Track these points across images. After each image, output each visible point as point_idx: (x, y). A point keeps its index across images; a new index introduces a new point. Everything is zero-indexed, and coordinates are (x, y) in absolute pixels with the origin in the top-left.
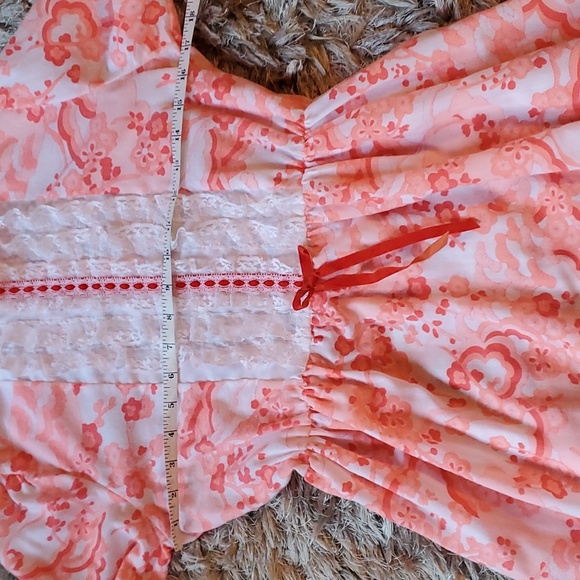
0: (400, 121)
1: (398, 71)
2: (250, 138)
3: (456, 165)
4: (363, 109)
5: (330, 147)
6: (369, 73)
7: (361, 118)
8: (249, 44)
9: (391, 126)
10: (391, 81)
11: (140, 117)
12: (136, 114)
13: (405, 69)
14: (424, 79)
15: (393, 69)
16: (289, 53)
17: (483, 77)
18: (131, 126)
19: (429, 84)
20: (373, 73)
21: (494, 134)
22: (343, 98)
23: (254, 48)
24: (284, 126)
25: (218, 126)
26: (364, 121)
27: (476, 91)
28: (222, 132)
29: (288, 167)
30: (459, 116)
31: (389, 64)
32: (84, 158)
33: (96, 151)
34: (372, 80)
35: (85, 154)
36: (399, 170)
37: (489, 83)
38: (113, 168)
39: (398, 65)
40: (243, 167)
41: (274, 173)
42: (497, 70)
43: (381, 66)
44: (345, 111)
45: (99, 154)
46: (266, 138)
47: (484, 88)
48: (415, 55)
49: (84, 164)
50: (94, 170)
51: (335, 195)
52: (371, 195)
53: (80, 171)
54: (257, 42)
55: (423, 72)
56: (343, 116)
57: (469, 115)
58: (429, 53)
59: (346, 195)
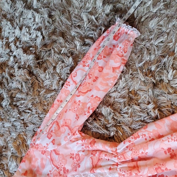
0: (145, 151)
1: (143, 136)
2: (102, 157)
4: (134, 148)
5: (125, 158)
6: (134, 136)
7: (133, 151)
9: (142, 153)
10: (140, 139)
11: (73, 154)
12: (72, 154)
13: (145, 135)
14: (151, 138)
15: (141, 135)
16: (111, 129)
17: (168, 138)
18: (71, 157)
19: (153, 139)
21: (174, 154)
22: (127, 144)
24: (111, 152)
25: (92, 155)
26: (134, 152)
27: (166, 142)
28: (94, 157)
29: (113, 165)
30: (163, 148)
31: (140, 133)
32: (59, 166)
33: (62, 165)
34: (135, 138)
35: (59, 165)
36: (146, 165)
37: (170, 140)
38: (66, 170)
39: (142, 134)
40: (101, 166)
41: (109, 167)
43: (138, 135)
45: (63, 165)
46: (106, 157)
47: (169, 141)
48: (147, 131)
49: (59, 168)
50: (61, 170)
51: (127, 174)
52: (138, 174)
53: (58, 170)
54: (102, 126)
55: (150, 136)
56: (128, 150)
57: (166, 148)
58: (151, 131)
59: (131, 174)
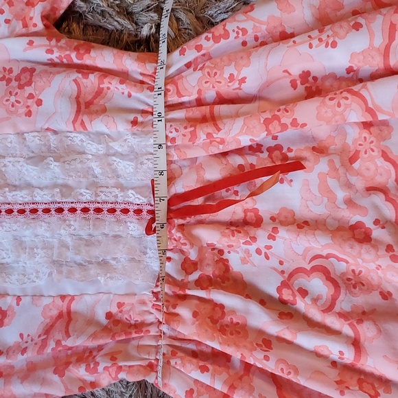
0: (239, 72)
1: (238, 33)
2: (110, 85)
3: (287, 111)
4: (208, 63)
5: (179, 94)
6: (213, 33)
7: (207, 70)
8: (110, 10)
9: (232, 77)
10: (232, 41)
11: (10, 71)
12: (8, 69)
13: (244, 31)
14: (260, 41)
15: (234, 31)
16: (143, 18)
17: (310, 37)
18: (2, 78)
19: (263, 44)
20: (217, 34)
22: (191, 55)
23: (114, 13)
25: (80, 76)
26: (208, 73)
27: (304, 48)
28: (84, 81)
29: (144, 112)
30: (288, 72)
31: (231, 26)
34: (216, 39)
36: (237, 115)
37: (315, 42)
39: (238, 27)
40: (104, 110)
41: (131, 117)
42: (321, 31)
43: (224, 29)
44: (193, 65)
46: (124, 86)
47: (311, 46)
48: (253, 19)
51: (184, 135)
52: (215, 136)
54: (117, 9)
55: (259, 34)
56: (191, 69)
57: (296, 71)
58: (264, 19)
59: (194, 136)
